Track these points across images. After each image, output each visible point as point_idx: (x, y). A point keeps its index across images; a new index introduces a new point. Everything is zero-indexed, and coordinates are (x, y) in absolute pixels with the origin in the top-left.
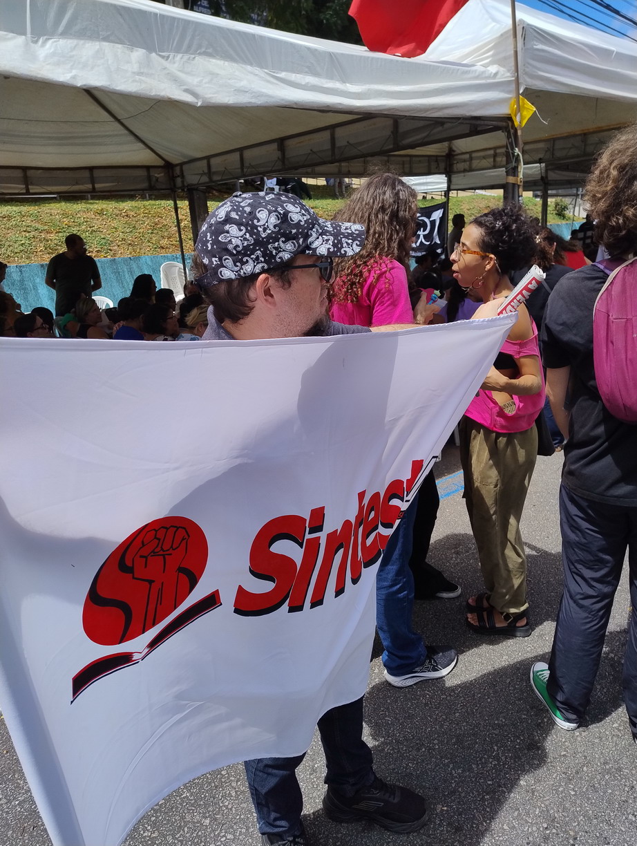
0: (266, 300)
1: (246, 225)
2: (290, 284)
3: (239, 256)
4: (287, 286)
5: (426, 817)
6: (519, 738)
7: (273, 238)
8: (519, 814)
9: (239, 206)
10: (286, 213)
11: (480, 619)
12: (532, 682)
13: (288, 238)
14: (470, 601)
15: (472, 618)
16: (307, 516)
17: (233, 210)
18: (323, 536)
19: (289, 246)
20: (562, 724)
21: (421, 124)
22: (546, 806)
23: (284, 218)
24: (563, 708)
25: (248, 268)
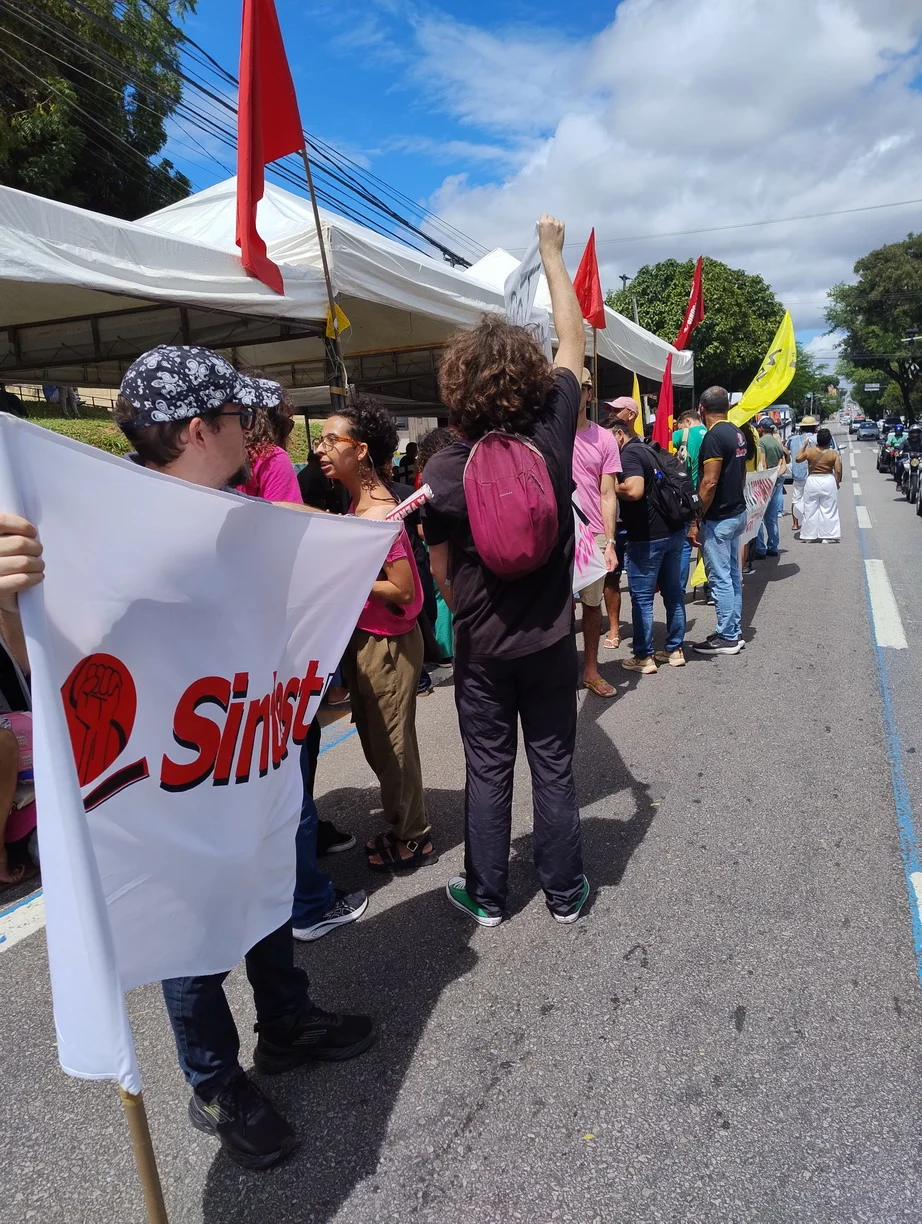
0: (198, 443)
1: (178, 373)
2: (219, 429)
3: (173, 401)
4: (216, 431)
5: (374, 1033)
6: (448, 946)
7: (204, 386)
8: (464, 1004)
9: (168, 357)
10: (213, 366)
11: (384, 856)
12: (450, 896)
13: (218, 387)
14: (369, 844)
15: (374, 860)
16: (232, 680)
17: (163, 359)
18: (246, 702)
19: (218, 394)
20: (486, 921)
21: (234, 319)
22: (488, 990)
23: (212, 368)
24: (485, 903)
25: (183, 412)
